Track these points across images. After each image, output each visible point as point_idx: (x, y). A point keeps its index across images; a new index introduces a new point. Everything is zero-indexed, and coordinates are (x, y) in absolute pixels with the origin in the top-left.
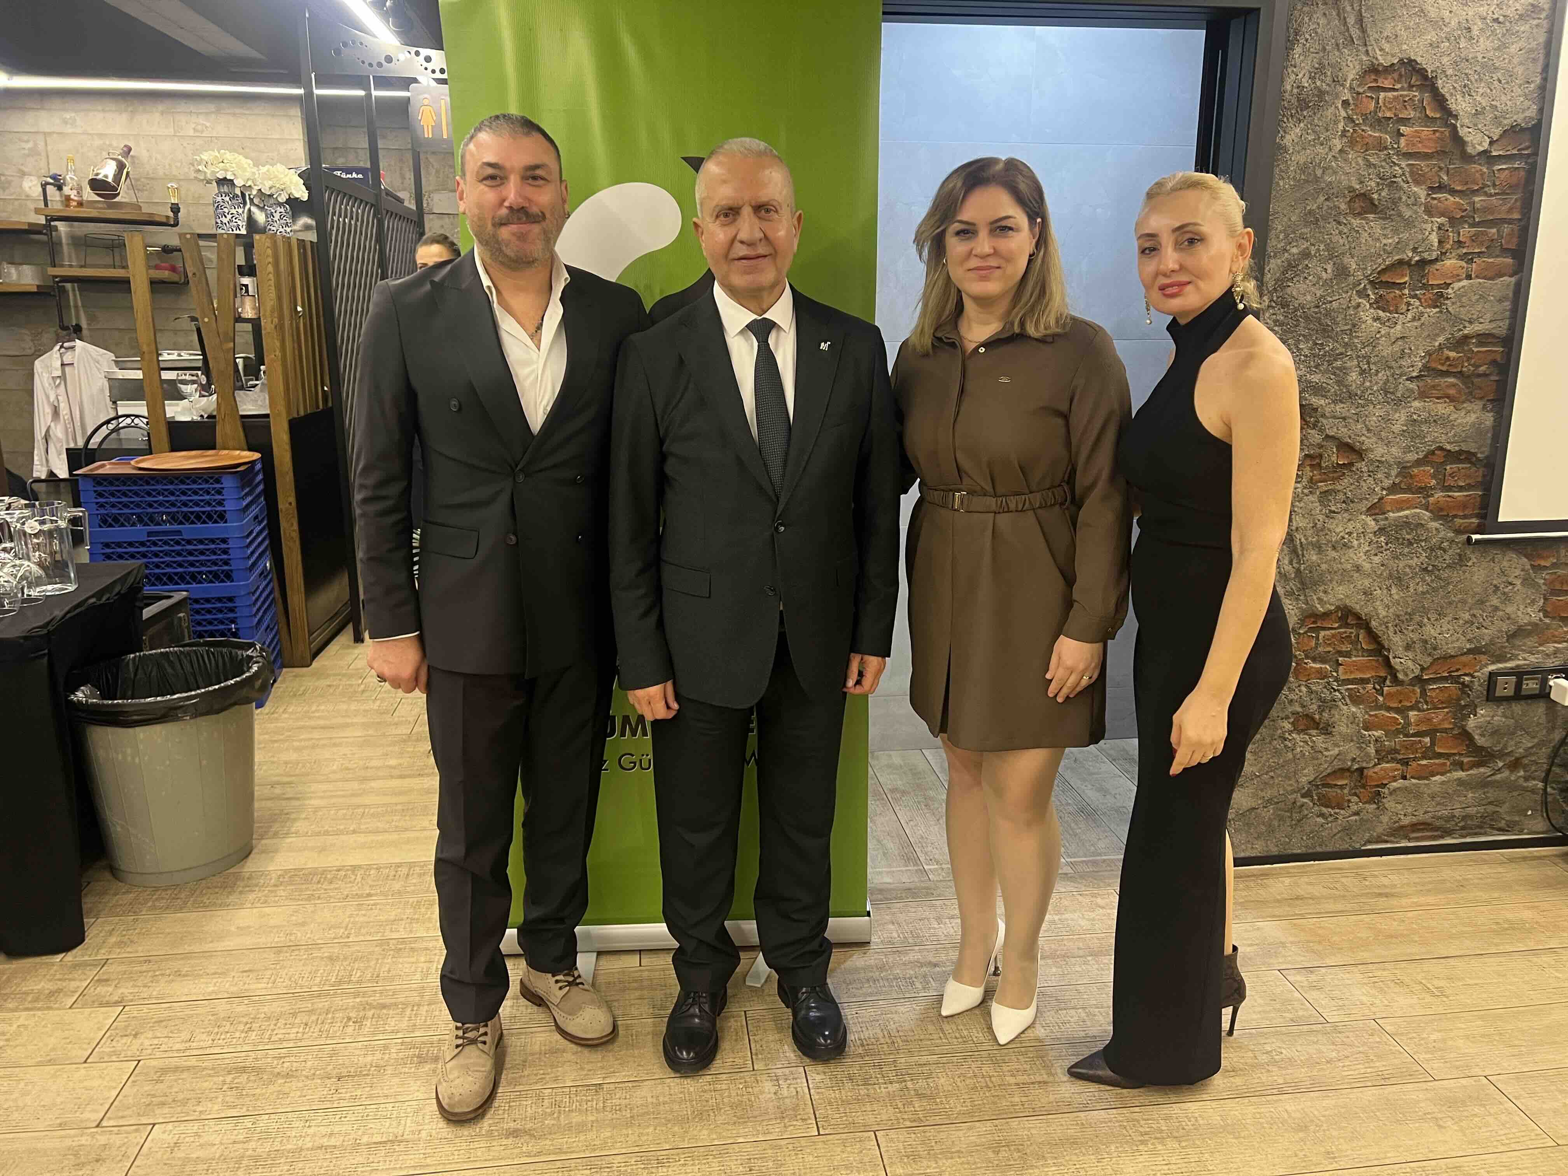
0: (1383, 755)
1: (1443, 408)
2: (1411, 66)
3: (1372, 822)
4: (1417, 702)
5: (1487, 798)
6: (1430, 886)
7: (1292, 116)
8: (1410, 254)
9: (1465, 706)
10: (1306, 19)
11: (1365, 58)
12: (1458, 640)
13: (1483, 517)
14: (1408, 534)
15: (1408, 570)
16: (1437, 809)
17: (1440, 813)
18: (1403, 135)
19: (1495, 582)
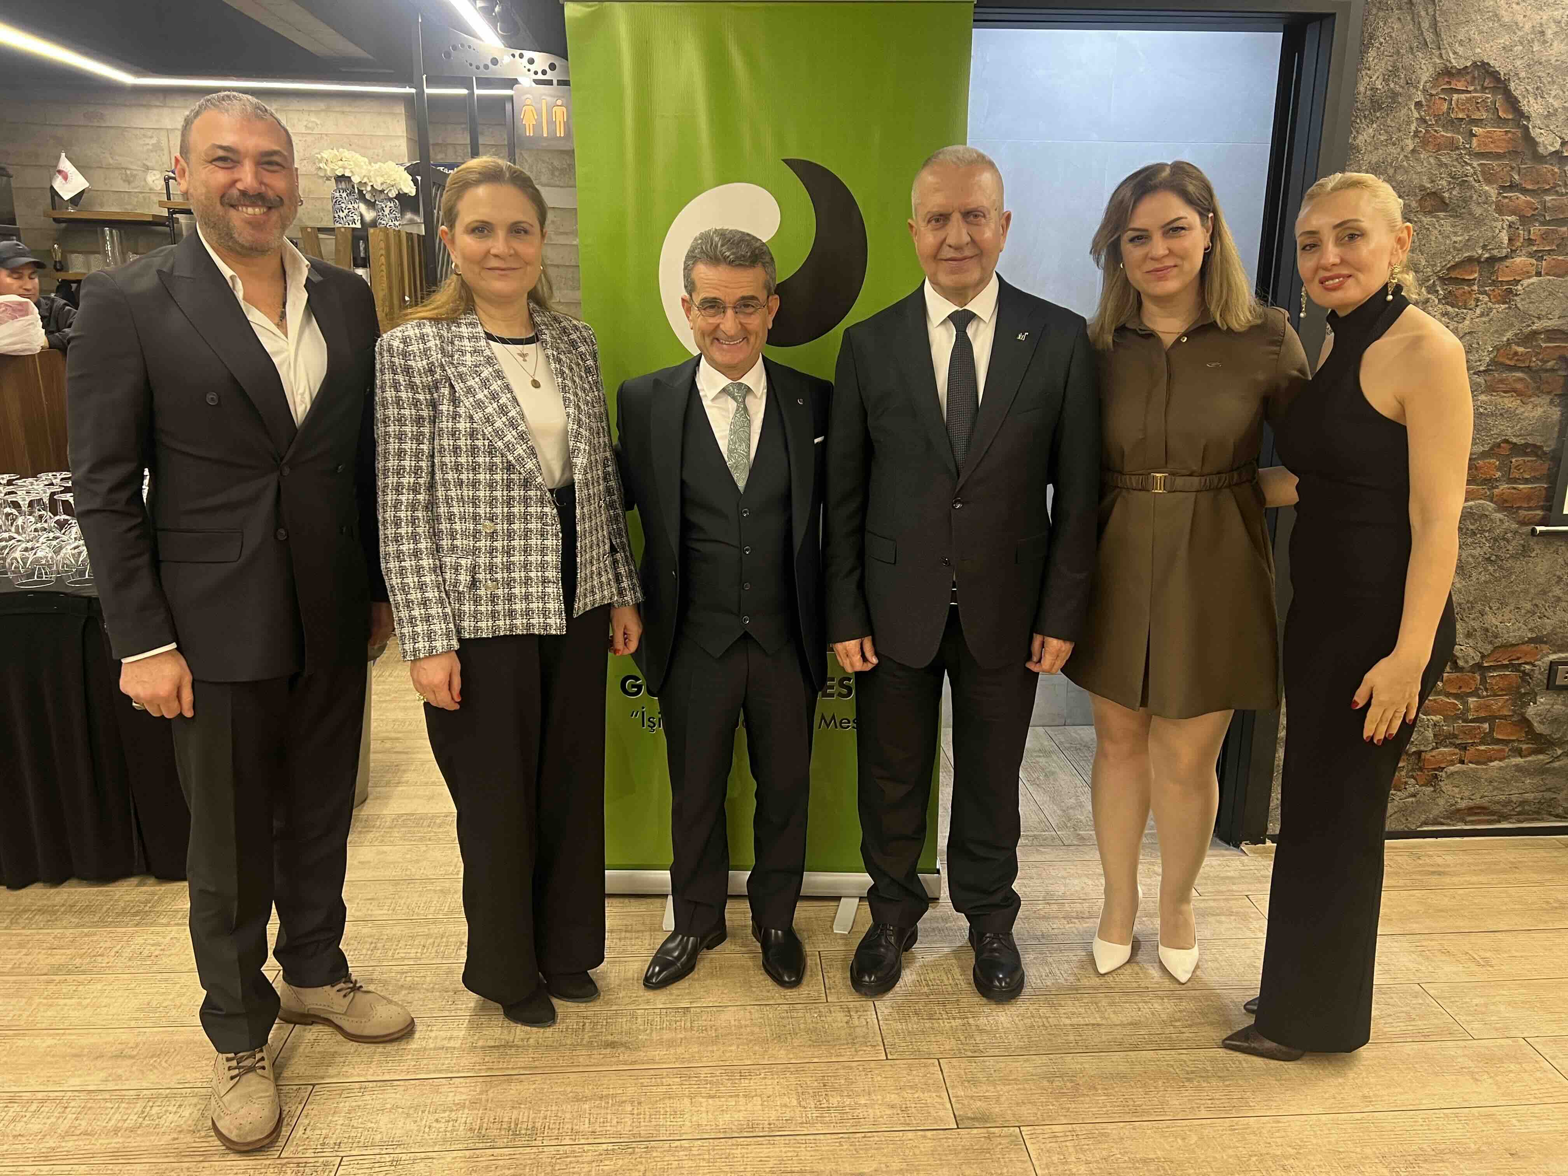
0: (1441, 739)
1: (1509, 402)
2: (1485, 69)
3: (1428, 804)
4: (1477, 689)
5: (1545, 784)
6: (1483, 867)
7: (1365, 117)
8: (1480, 252)
9: (1525, 694)
10: (1381, 24)
11: (1438, 61)
12: (1519, 630)
13: (1549, 509)
14: (1471, 524)
15: (1470, 559)
16: (1495, 793)
17: (1497, 798)
18: (1475, 136)
19: (1558, 573)
